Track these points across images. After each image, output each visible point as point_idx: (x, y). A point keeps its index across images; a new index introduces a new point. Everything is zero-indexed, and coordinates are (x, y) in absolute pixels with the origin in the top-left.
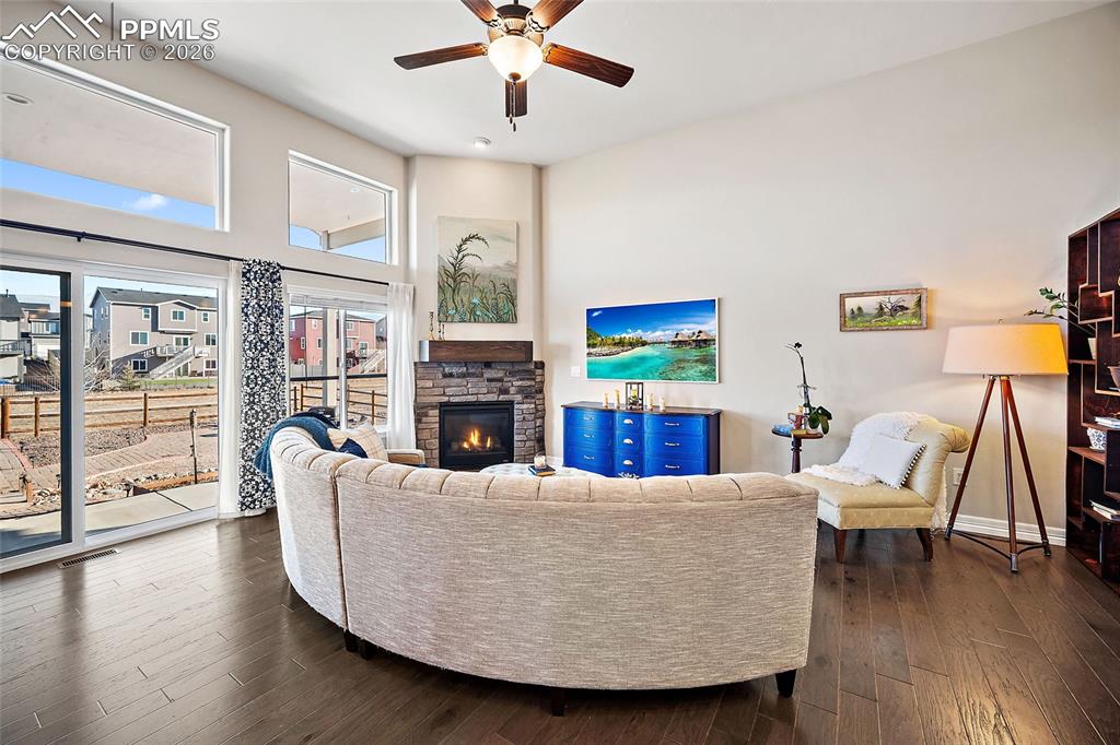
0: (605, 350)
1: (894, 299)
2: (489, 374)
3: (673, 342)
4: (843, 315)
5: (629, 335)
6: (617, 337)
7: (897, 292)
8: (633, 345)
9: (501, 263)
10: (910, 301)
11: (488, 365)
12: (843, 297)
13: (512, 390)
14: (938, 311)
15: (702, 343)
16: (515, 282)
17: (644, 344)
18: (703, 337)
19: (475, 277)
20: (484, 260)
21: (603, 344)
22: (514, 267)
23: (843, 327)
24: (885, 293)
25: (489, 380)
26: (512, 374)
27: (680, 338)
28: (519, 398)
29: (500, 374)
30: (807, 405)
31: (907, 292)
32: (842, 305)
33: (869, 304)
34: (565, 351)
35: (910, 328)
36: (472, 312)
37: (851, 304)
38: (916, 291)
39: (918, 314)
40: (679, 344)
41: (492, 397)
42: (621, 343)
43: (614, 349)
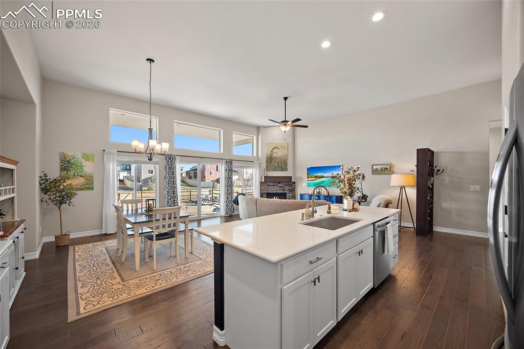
0: (312, 179)
1: (385, 166)
2: (279, 185)
4: (373, 170)
5: (319, 174)
6: (315, 175)
7: (385, 165)
8: (320, 177)
9: (283, 155)
10: (389, 167)
11: (279, 183)
12: (372, 166)
13: (286, 190)
16: (287, 160)
17: (323, 177)
18: (339, 176)
19: (276, 158)
20: (278, 154)
21: (311, 177)
22: (287, 156)
23: (373, 173)
24: (383, 165)
25: (280, 187)
26: (286, 185)
27: (333, 175)
28: (288, 192)
29: (282, 185)
30: (362, 194)
31: (387, 165)
32: (372, 168)
33: (379, 167)
34: (301, 179)
35: (386, 174)
36: (275, 168)
37: (375, 167)
38: (390, 165)
39: (390, 171)
40: (333, 177)
41: (281, 192)
42: (317, 177)
43: (315, 179)
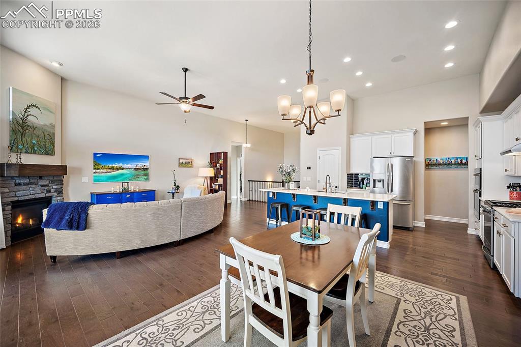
0: (104, 171)
1: (188, 161)
2: (42, 182)
3: (135, 169)
5: (116, 165)
6: (110, 166)
7: (188, 159)
8: (118, 169)
9: (48, 123)
10: (190, 162)
11: (41, 178)
13: (52, 190)
14: (194, 164)
15: (145, 169)
16: (54, 134)
17: (123, 169)
18: (145, 167)
19: (34, 128)
20: (38, 119)
21: (103, 168)
22: (53, 126)
23: (179, 166)
25: (42, 186)
26: (53, 182)
27: (137, 167)
28: (55, 194)
29: (47, 183)
30: (175, 185)
33: (184, 161)
34: (79, 171)
35: (190, 167)
36: (33, 148)
37: (181, 161)
38: (191, 160)
39: (191, 164)
40: (137, 169)
41: (43, 195)
42: (112, 168)
43: (109, 171)
